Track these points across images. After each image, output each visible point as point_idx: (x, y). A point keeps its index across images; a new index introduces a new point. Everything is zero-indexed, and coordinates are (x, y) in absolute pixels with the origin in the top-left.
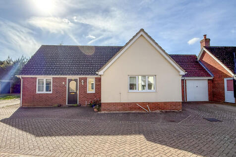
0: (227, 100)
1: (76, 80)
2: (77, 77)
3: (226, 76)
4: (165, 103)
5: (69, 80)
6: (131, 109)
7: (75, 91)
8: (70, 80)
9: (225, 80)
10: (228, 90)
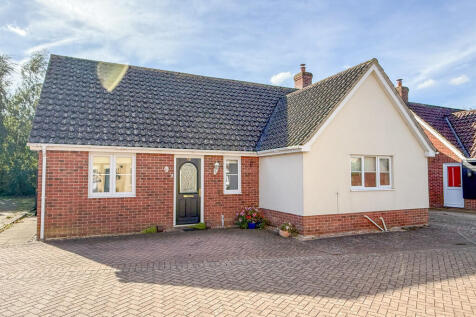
0: (447, 203)
1: (196, 162)
2: (199, 154)
3: (448, 160)
4: (406, 212)
5: (179, 160)
6: (355, 226)
7: (195, 190)
8: (182, 162)
9: (445, 167)
10: (450, 184)
